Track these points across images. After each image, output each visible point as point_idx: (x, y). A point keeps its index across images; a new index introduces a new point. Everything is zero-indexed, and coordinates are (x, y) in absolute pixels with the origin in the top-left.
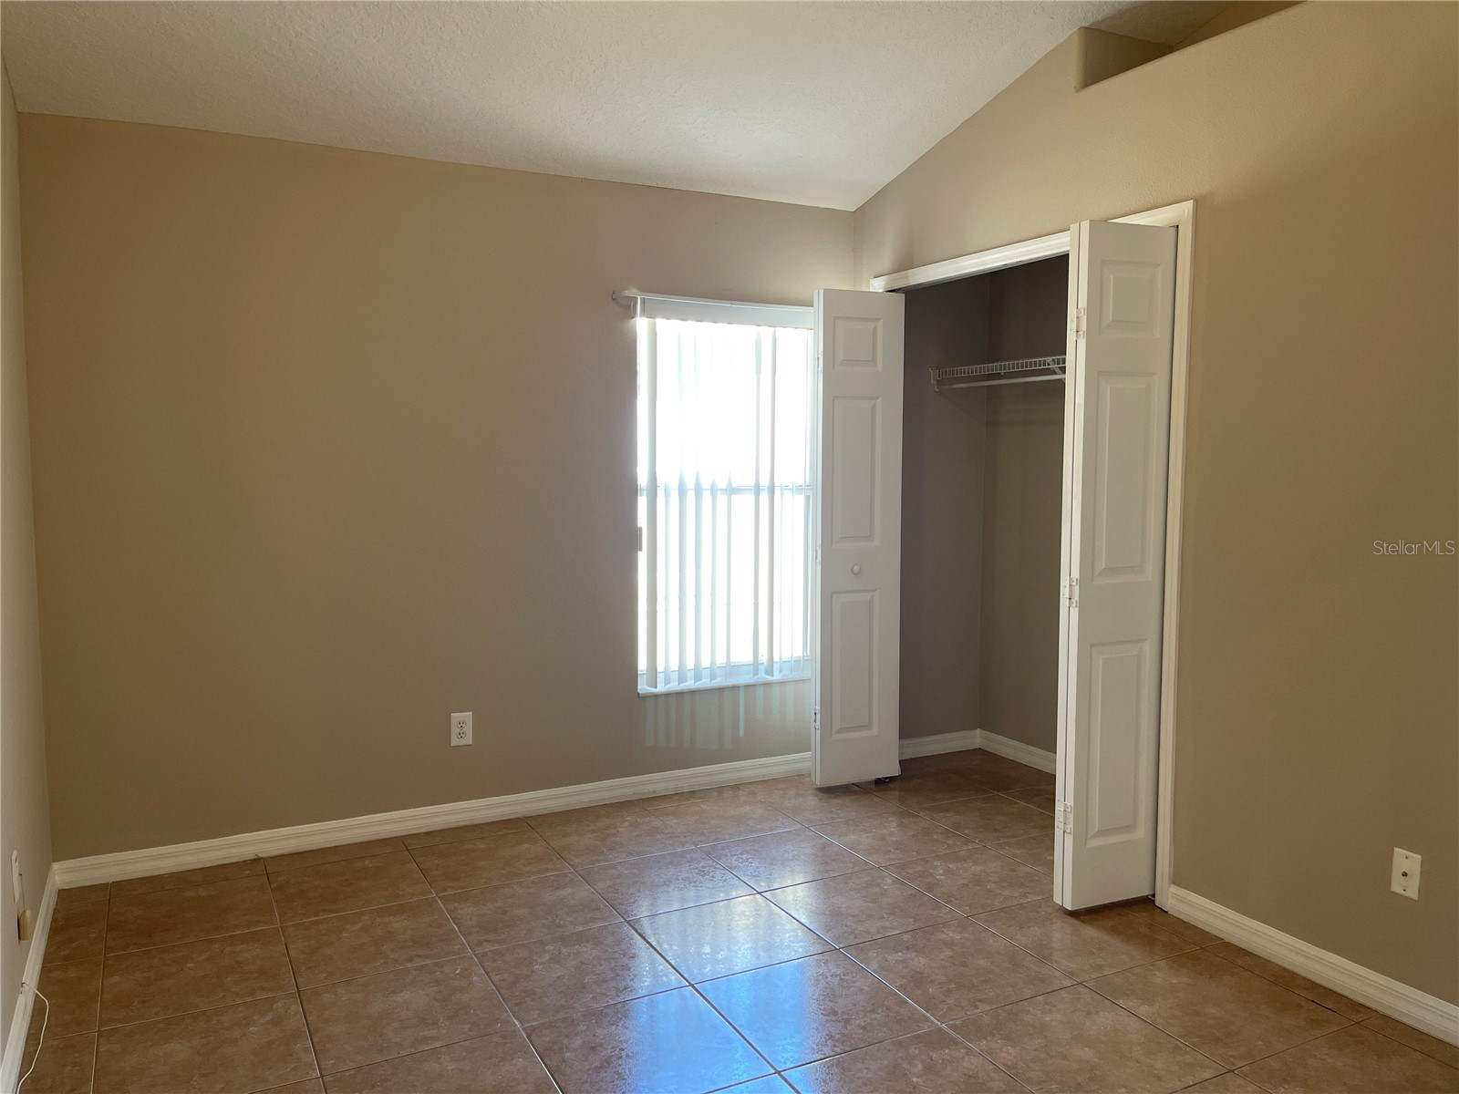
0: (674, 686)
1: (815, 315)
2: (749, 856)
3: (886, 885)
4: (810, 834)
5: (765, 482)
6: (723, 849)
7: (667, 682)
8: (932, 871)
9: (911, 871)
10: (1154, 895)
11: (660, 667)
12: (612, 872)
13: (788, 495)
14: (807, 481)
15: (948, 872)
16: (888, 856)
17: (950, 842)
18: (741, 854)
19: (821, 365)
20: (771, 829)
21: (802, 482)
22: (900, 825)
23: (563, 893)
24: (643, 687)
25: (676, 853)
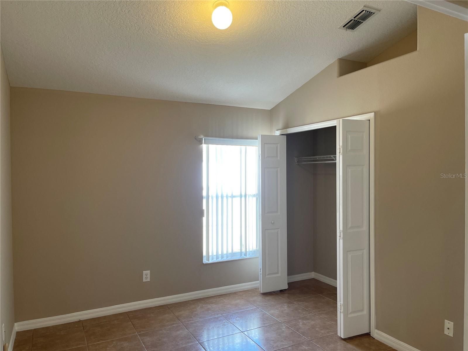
0: (215, 260)
1: (258, 142)
2: (239, 319)
3: (283, 329)
4: (258, 310)
5: (243, 194)
6: (231, 316)
7: (213, 259)
8: (298, 323)
9: (291, 324)
10: (370, 332)
11: (210, 254)
12: (195, 324)
13: (251, 198)
14: (257, 193)
15: (303, 324)
16: (284, 318)
17: (304, 313)
18: (236, 318)
19: (260, 158)
20: (246, 309)
21: (255, 193)
22: (289, 307)
23: (178, 332)
24: (205, 261)
25: (215, 317)
